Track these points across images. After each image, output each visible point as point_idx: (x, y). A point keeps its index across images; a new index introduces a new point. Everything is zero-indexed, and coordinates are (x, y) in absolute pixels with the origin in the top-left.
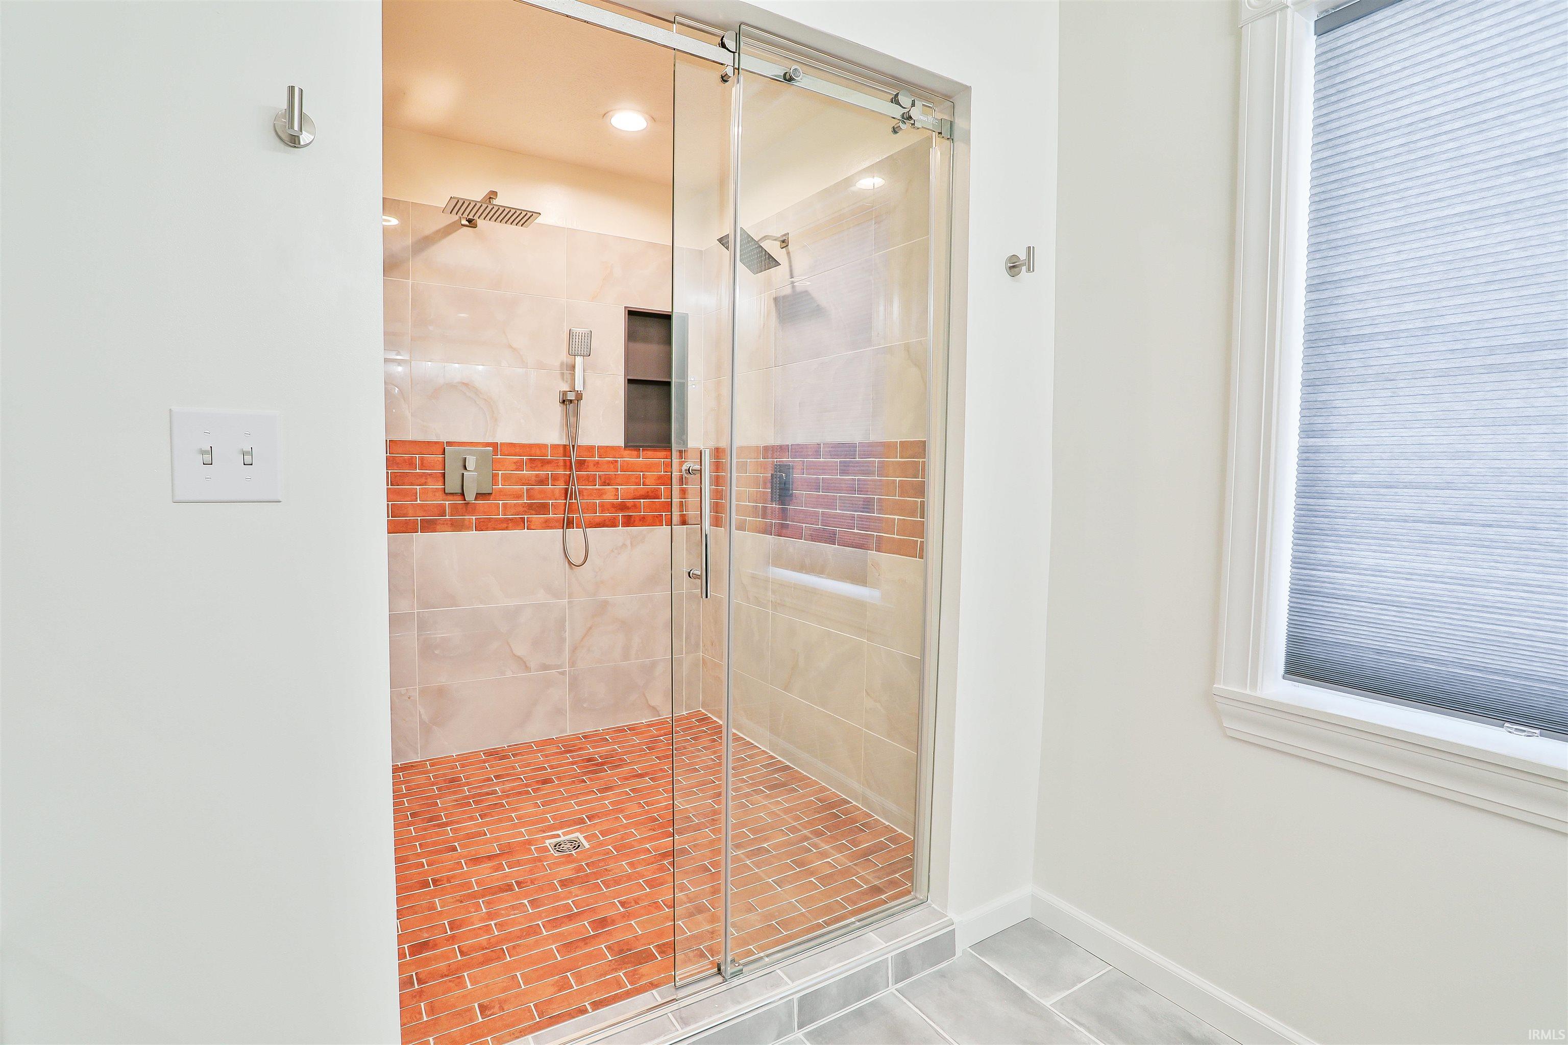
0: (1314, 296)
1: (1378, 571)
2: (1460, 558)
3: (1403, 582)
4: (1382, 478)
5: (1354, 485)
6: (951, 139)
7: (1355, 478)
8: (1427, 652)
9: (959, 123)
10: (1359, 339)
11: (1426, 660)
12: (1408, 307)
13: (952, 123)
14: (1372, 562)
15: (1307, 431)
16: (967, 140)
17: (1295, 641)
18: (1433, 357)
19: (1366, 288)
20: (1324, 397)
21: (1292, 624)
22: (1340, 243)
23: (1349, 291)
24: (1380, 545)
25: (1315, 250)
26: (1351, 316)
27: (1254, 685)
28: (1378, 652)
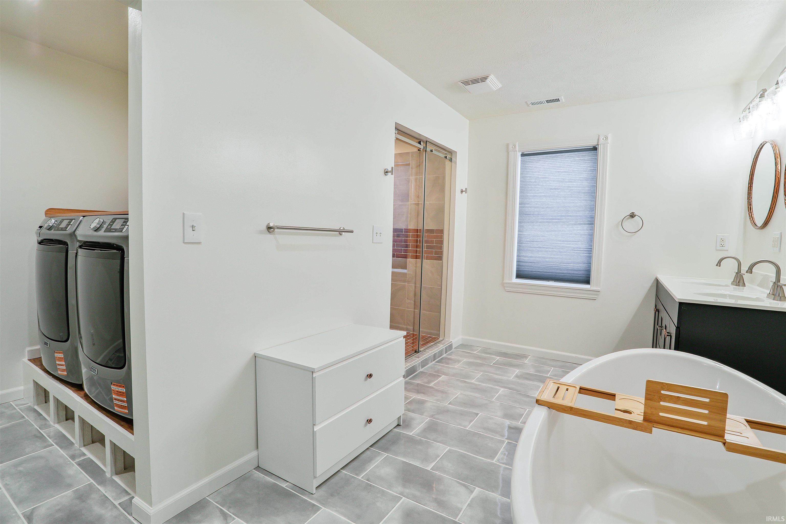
0: (520, 205)
1: (531, 257)
2: (543, 254)
3: (535, 258)
4: (532, 240)
5: (527, 241)
6: (451, 161)
7: (527, 240)
8: (539, 270)
9: (453, 159)
10: (528, 215)
11: (538, 272)
12: (536, 210)
13: (451, 158)
14: (530, 255)
15: (519, 231)
16: (456, 163)
17: (518, 271)
18: (540, 219)
19: (529, 205)
20: (522, 225)
21: (517, 268)
22: (525, 196)
23: (527, 205)
24: (532, 252)
25: (521, 197)
26: (527, 210)
27: (511, 280)
28: (531, 271)
